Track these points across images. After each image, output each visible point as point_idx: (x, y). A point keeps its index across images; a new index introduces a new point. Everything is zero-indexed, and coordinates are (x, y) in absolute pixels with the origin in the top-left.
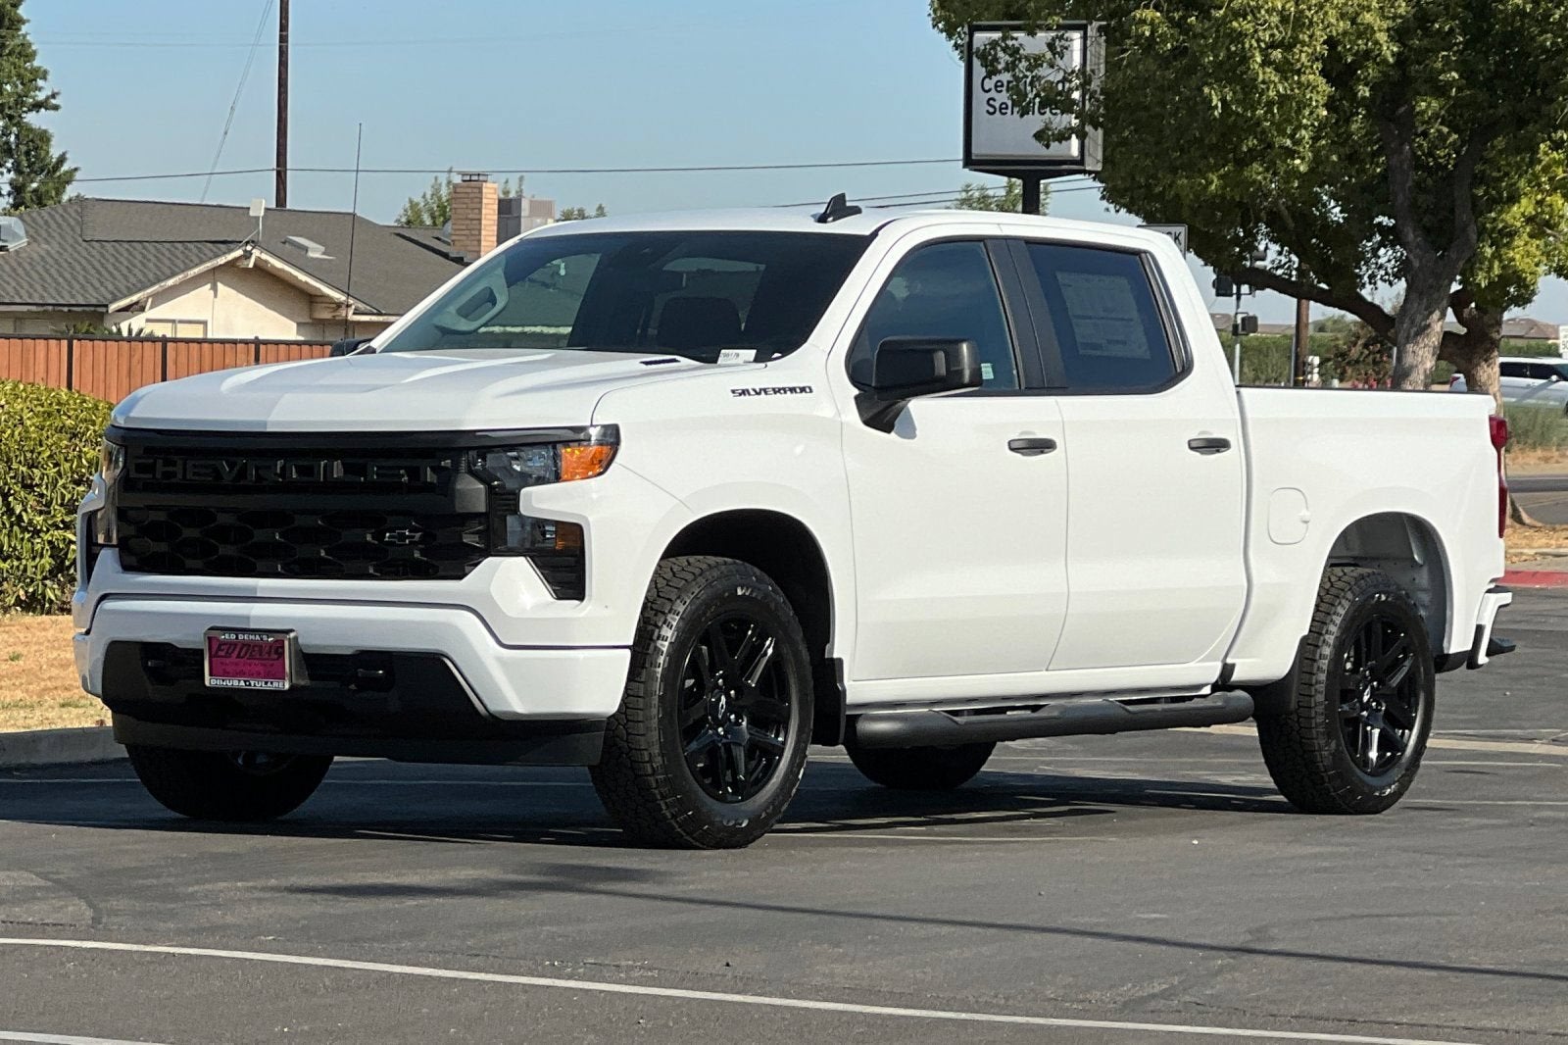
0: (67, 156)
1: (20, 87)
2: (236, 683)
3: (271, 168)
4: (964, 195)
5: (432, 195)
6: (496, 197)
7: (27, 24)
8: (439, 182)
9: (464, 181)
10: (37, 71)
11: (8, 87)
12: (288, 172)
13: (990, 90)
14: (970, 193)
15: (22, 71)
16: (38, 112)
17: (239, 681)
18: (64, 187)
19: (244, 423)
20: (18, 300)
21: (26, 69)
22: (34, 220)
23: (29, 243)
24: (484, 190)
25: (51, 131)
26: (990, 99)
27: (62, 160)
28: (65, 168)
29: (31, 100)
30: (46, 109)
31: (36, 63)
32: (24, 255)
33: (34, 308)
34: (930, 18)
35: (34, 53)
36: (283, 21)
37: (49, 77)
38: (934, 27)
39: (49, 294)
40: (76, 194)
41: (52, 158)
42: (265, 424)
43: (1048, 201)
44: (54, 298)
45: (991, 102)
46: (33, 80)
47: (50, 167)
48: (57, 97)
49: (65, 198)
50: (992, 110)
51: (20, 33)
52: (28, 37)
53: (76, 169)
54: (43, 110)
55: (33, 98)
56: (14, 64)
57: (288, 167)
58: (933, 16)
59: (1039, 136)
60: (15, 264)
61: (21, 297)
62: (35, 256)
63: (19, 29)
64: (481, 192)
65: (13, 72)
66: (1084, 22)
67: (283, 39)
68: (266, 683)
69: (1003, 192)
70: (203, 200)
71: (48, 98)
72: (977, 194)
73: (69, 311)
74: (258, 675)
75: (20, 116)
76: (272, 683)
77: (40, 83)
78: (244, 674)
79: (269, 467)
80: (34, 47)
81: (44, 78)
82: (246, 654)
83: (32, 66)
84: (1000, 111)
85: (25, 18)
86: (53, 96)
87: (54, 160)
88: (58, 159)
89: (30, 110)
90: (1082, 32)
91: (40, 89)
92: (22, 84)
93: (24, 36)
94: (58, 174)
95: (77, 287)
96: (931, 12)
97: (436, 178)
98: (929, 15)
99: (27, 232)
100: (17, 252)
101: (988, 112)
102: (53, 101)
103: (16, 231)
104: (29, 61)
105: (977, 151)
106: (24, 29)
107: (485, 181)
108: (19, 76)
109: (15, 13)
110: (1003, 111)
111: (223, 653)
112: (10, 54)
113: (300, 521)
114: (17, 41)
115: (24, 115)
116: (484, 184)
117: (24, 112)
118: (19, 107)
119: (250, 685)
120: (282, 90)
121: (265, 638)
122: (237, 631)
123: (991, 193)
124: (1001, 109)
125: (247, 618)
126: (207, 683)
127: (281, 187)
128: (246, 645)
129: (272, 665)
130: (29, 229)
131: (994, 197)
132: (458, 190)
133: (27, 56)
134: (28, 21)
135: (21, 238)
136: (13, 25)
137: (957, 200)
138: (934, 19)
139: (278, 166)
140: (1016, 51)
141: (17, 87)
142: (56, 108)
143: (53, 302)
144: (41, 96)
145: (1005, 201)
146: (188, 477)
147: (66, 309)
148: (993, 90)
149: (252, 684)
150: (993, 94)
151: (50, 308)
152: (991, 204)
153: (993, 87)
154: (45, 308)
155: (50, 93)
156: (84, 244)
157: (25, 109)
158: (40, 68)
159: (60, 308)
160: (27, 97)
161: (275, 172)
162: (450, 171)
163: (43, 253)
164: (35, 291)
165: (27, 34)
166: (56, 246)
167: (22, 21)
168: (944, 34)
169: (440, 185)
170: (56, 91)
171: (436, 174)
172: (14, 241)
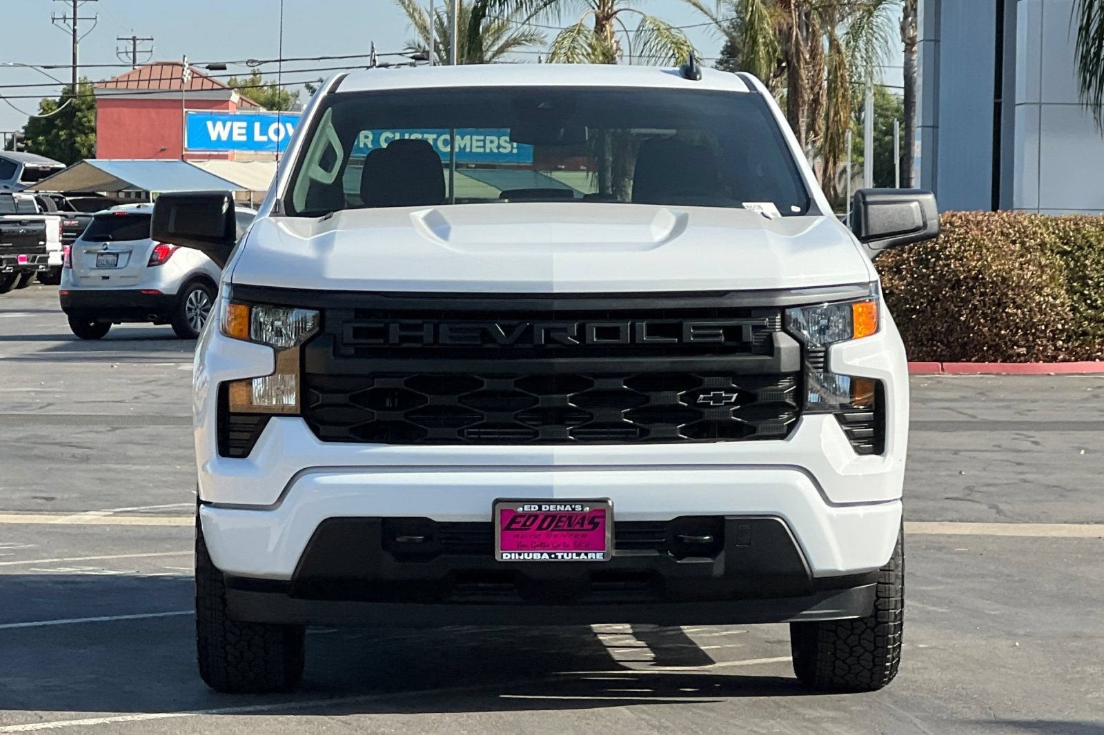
2: (537, 556)
17: (542, 554)
19: (504, 284)
42: (550, 284)
68: (578, 555)
74: (566, 547)
76: (586, 554)
78: (548, 546)
79: (565, 330)
82: (549, 526)
111: (518, 526)
113: (599, 384)
119: (556, 557)
121: (578, 508)
122: (540, 502)
125: (550, 488)
126: (498, 558)
128: (553, 516)
129: (584, 536)
146: (440, 341)
149: (560, 557)
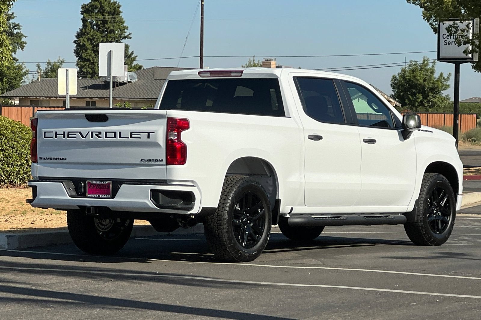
0: (134, 52)
1: (120, 32)
3: (199, 56)
4: (410, 63)
5: (249, 64)
6: (275, 65)
7: (122, 13)
8: (251, 60)
9: (265, 61)
10: (125, 27)
11: (116, 32)
12: (204, 57)
13: (445, 38)
14: (412, 63)
15: (120, 27)
16: (125, 39)
18: (133, 62)
20: (136, 97)
21: (121, 26)
22: (139, 73)
23: (138, 80)
24: (272, 64)
25: (129, 45)
26: (445, 41)
27: (132, 53)
28: (133, 56)
29: (123, 36)
30: (128, 38)
31: (125, 25)
32: (137, 84)
33: (141, 99)
34: (422, 16)
35: (124, 22)
36: (202, 12)
37: (128, 29)
38: (424, 19)
39: (145, 95)
40: (136, 64)
41: (129, 53)
43: (435, 65)
44: (147, 97)
45: (446, 41)
46: (124, 30)
47: (129, 56)
48: (131, 35)
49: (133, 65)
50: (446, 44)
51: (120, 16)
52: (122, 17)
53: (136, 56)
54: (127, 39)
55: (124, 35)
56: (118, 25)
57: (204, 55)
58: (423, 16)
59: (464, 52)
60: (134, 86)
61: (137, 96)
62: (140, 84)
63: (120, 15)
64: (271, 64)
65: (118, 28)
66: (473, 18)
67: (202, 18)
69: (422, 62)
70: (178, 66)
71: (128, 35)
72: (414, 63)
73: (152, 100)
75: (120, 41)
77: (126, 30)
80: (124, 20)
81: (127, 29)
83: (123, 25)
84: (448, 44)
85: (121, 11)
86: (130, 34)
87: (130, 54)
88: (131, 53)
89: (123, 39)
90: (472, 21)
91: (126, 32)
92: (120, 31)
93: (121, 16)
94: (131, 58)
95: (153, 93)
96: (423, 14)
97: (250, 59)
98: (422, 15)
99: (137, 77)
100: (135, 83)
101: (445, 44)
102: (130, 36)
103: (134, 76)
104: (123, 24)
105: (442, 55)
106: (121, 14)
107: (272, 61)
108: (120, 28)
109: (119, 10)
110: (449, 44)
112: (117, 22)
114: (119, 18)
115: (121, 40)
116: (272, 62)
117: (121, 39)
118: (120, 38)
120: (202, 32)
123: (418, 63)
124: (448, 43)
127: (202, 61)
130: (138, 76)
131: (419, 64)
132: (264, 63)
133: (122, 23)
134: (123, 12)
135: (135, 79)
136: (118, 13)
137: (408, 65)
138: (423, 17)
139: (200, 55)
140: (457, 27)
141: (119, 32)
142: (131, 38)
143: (146, 97)
144: (126, 34)
145: (423, 65)
147: (150, 100)
148: (446, 38)
150: (446, 39)
151: (146, 99)
152: (418, 66)
153: (446, 37)
154: (144, 99)
155: (129, 34)
156: (155, 80)
157: (121, 38)
158: (126, 26)
159: (149, 99)
160: (122, 35)
161: (200, 57)
162: (254, 57)
163: (142, 83)
164: (141, 94)
165: (122, 16)
166: (146, 81)
167: (120, 12)
168: (427, 21)
169: (251, 61)
170: (131, 33)
171: (250, 58)
172: (133, 79)
